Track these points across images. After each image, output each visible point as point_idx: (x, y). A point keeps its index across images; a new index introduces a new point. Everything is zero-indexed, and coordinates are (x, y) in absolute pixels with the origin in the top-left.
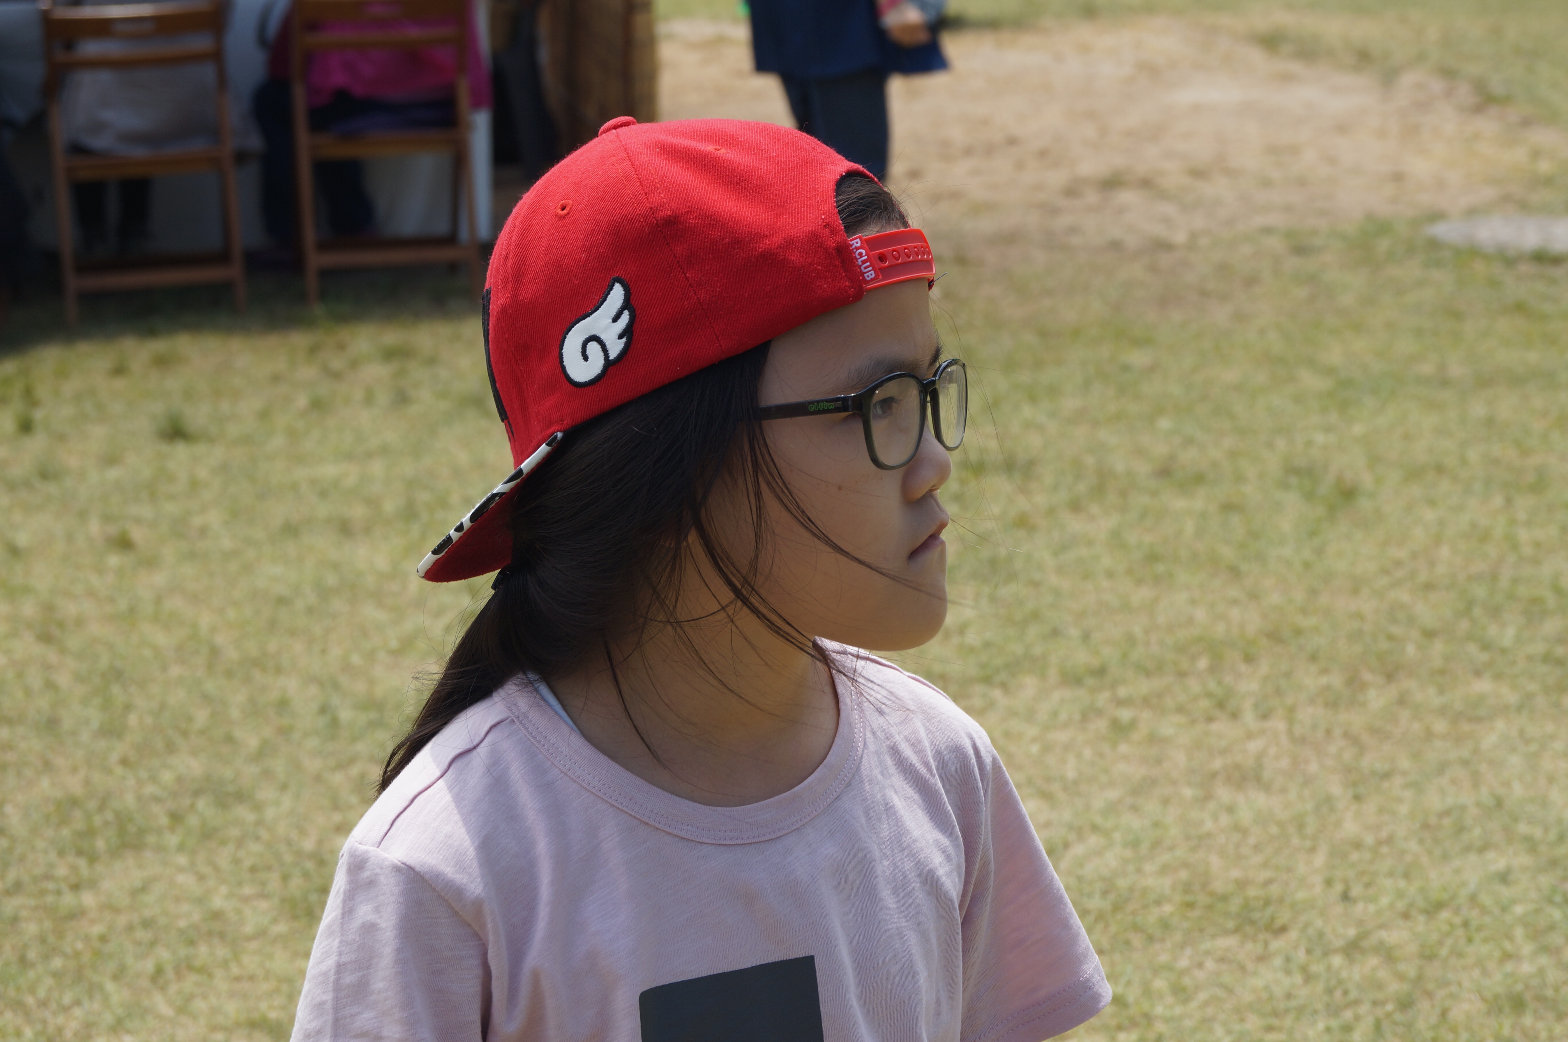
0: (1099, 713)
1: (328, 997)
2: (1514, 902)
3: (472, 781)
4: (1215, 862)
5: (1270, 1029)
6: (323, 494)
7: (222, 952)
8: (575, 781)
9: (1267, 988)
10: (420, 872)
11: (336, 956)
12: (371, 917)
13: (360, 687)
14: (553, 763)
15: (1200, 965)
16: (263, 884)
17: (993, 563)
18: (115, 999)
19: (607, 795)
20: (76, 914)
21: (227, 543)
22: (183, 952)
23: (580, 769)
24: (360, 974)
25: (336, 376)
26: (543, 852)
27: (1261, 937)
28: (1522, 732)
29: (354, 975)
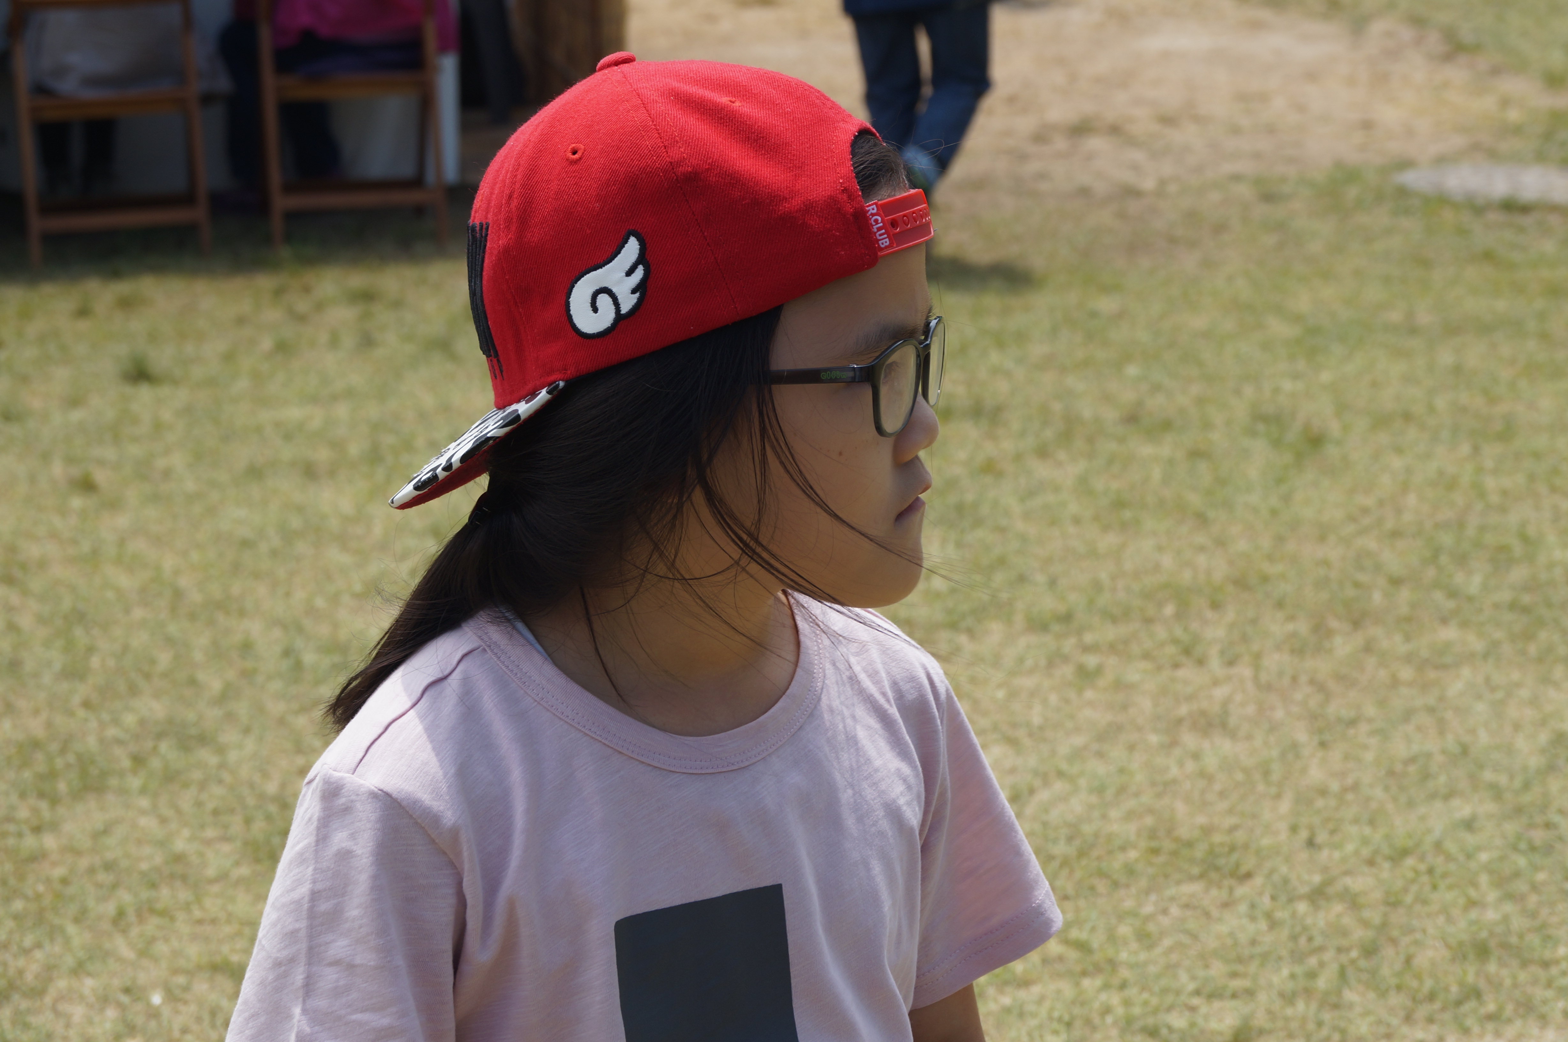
0: (1066, 659)
1: (303, 924)
2: (1479, 849)
3: (446, 709)
4: (1181, 808)
5: (1234, 975)
6: (288, 437)
7: (184, 895)
8: (548, 710)
9: (1231, 934)
10: (397, 799)
11: (310, 884)
12: (347, 844)
13: (324, 630)
14: (526, 692)
15: (1165, 912)
16: (226, 827)
17: (960, 508)
18: (76, 942)
19: (581, 724)
20: (37, 857)
21: (190, 486)
22: (145, 894)
23: (553, 698)
24: (335, 901)
25: (301, 318)
26: (518, 780)
27: (1226, 883)
28: (1488, 680)
29: (329, 903)
